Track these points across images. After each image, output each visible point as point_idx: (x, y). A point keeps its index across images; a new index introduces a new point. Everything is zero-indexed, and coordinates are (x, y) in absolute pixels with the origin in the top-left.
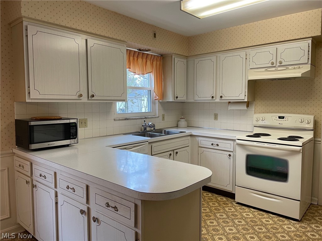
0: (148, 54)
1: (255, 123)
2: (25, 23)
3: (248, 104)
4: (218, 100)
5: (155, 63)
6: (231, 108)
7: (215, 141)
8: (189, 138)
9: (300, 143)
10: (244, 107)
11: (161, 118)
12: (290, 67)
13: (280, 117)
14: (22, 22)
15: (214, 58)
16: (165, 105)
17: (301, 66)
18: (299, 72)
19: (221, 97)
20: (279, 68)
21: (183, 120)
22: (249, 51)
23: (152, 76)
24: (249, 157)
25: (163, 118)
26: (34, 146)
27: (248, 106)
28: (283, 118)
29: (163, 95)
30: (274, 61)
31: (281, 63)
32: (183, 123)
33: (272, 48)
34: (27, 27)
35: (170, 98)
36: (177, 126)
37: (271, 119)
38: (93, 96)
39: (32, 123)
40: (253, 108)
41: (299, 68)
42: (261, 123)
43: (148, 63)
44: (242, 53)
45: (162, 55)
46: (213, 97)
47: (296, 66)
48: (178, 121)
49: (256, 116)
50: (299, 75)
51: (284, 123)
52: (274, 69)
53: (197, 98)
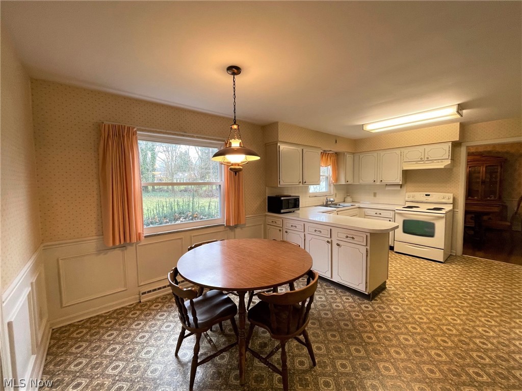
0: (329, 153)
1: (407, 199)
2: (279, 144)
3: (401, 186)
4: (378, 183)
5: (332, 158)
6: (388, 188)
7: (379, 212)
8: (358, 209)
9: (443, 211)
10: (399, 188)
11: (334, 195)
12: (435, 161)
13: (426, 195)
14: (277, 144)
15: (375, 154)
16: (338, 187)
17: (443, 161)
18: (442, 165)
19: (381, 181)
20: (427, 162)
21: (349, 197)
22: (402, 150)
23: (330, 168)
24: (405, 222)
25: (336, 195)
26: (282, 211)
27: (401, 187)
28: (429, 195)
29: (337, 179)
30: (423, 157)
31: (428, 158)
32: (349, 199)
33: (421, 149)
34: (279, 146)
35: (343, 182)
36: (344, 201)
37: (420, 196)
38: (305, 182)
39: (282, 198)
40: (404, 189)
41: (442, 162)
42: (411, 199)
43: (329, 159)
44: (398, 152)
45: (336, 153)
46: (374, 181)
47: (439, 161)
48: (345, 198)
49: (408, 194)
50: (443, 167)
51: (429, 199)
52: (422, 162)
53: (361, 182)
